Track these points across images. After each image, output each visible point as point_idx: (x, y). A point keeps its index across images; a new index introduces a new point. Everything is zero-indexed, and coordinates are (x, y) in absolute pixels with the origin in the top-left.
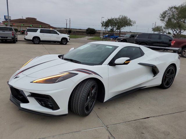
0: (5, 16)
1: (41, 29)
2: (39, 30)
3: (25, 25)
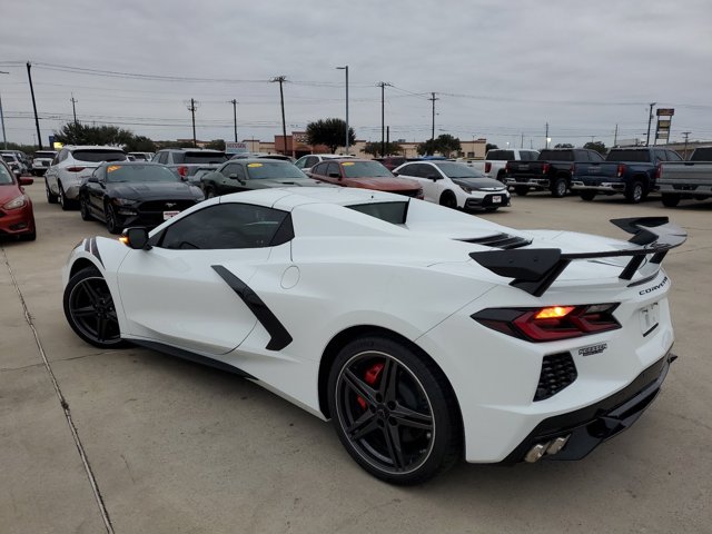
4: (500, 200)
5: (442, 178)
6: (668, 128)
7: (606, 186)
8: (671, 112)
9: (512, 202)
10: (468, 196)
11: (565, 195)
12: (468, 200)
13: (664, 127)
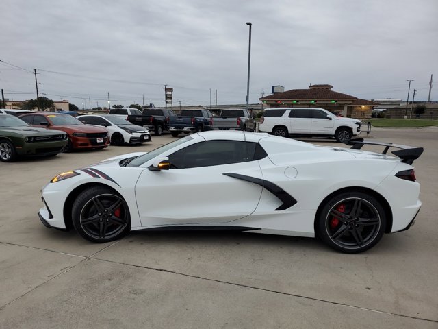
0: (273, 87)
1: (292, 110)
2: (288, 112)
3: (299, 103)
4: (147, 138)
5: (111, 125)
6: (171, 98)
7: (186, 129)
8: (171, 90)
9: (152, 138)
10: (131, 136)
11: (163, 134)
12: (132, 138)
13: (168, 98)
